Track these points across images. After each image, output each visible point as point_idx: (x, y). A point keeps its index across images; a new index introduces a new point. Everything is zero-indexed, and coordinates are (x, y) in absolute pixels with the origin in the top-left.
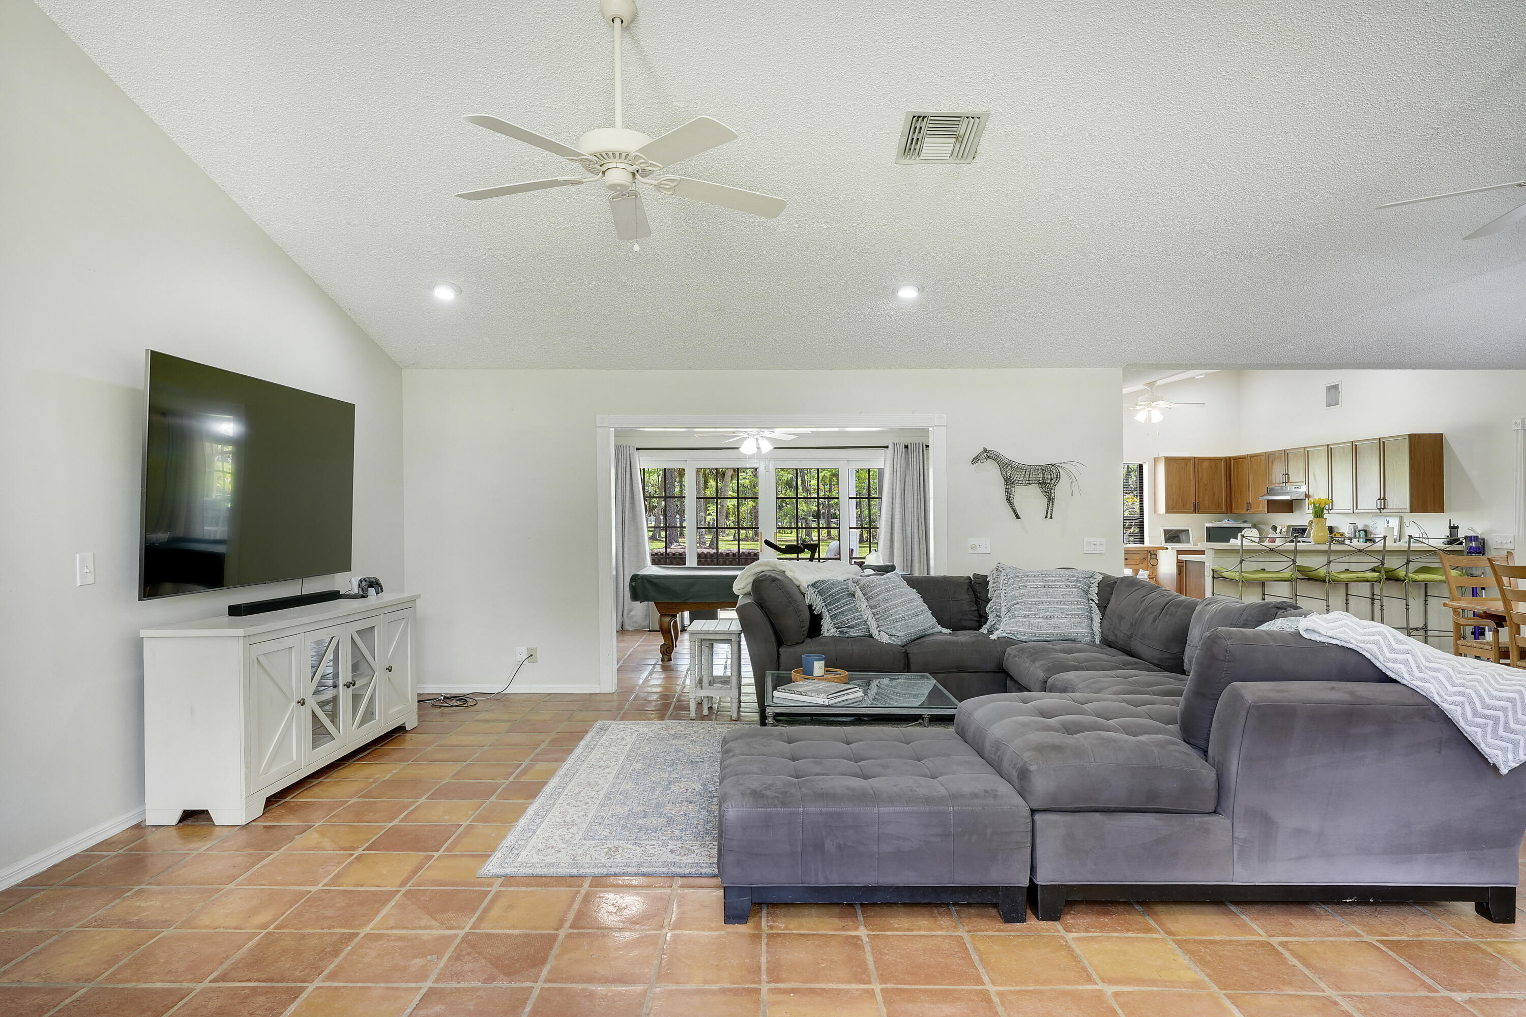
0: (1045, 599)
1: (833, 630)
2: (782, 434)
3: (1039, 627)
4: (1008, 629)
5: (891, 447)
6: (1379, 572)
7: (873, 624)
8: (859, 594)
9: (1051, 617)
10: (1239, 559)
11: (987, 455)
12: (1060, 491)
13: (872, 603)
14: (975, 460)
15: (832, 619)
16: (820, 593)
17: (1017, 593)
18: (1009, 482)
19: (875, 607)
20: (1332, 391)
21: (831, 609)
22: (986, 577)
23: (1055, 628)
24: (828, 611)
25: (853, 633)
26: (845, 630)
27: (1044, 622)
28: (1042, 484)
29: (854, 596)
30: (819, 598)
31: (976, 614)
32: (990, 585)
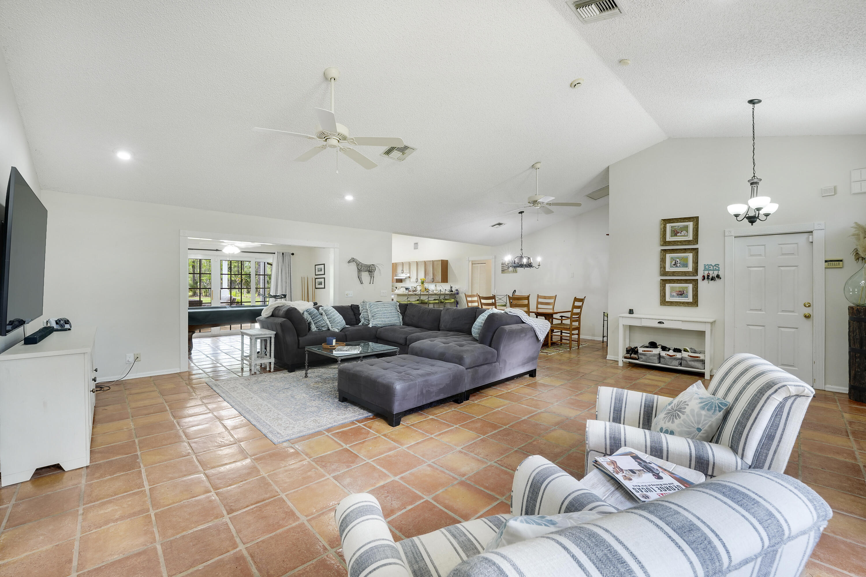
0: (385, 312)
1: (315, 329)
2: (244, 245)
3: (385, 322)
4: (374, 323)
5: (276, 253)
6: (439, 300)
7: (330, 325)
8: (324, 313)
9: (388, 318)
10: (407, 298)
11: (352, 260)
12: (376, 273)
13: (329, 317)
14: (349, 262)
15: (315, 324)
16: (309, 314)
17: (376, 310)
18: (359, 271)
19: (330, 318)
20: (416, 244)
21: (314, 320)
22: (358, 305)
23: (390, 321)
24: (313, 321)
25: (324, 329)
26: (321, 328)
27: (386, 320)
28: (369, 271)
29: (322, 315)
30: (309, 316)
31: (355, 319)
32: (360, 308)
